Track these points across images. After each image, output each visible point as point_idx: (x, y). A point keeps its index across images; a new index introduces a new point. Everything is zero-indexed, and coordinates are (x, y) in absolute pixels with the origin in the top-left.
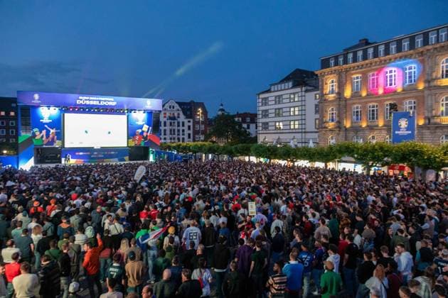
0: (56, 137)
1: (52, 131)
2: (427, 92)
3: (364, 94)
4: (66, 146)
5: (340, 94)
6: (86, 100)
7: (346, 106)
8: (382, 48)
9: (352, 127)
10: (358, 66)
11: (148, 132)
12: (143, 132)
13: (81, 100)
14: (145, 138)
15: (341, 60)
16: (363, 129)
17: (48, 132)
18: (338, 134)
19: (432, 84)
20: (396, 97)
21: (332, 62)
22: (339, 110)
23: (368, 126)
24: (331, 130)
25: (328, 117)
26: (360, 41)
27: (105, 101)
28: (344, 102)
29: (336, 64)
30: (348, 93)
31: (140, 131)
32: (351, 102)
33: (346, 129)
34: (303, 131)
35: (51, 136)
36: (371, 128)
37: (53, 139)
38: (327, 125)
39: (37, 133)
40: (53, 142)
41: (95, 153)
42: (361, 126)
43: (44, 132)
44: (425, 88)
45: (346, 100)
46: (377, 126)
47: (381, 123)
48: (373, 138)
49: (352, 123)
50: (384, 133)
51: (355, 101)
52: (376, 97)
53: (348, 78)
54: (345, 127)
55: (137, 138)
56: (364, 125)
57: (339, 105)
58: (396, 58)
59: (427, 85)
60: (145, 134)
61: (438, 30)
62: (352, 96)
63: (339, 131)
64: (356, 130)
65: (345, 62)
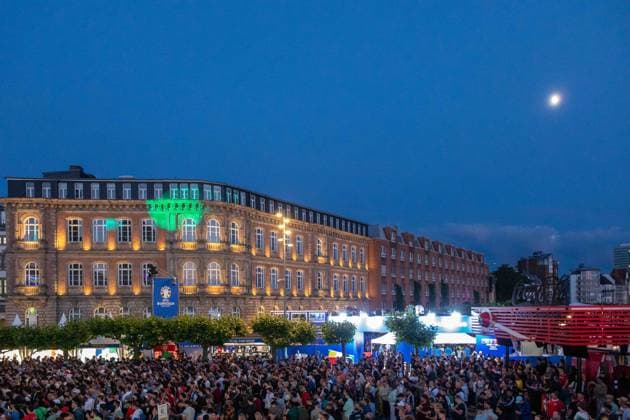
2: (169, 256)
3: (87, 247)
5: (47, 243)
7: (57, 262)
8: (111, 188)
9: (67, 294)
10: (77, 205)
15: (47, 189)
16: (86, 299)
18: (45, 305)
19: (175, 246)
20: (131, 256)
21: (30, 189)
22: (45, 267)
23: (93, 294)
24: (30, 299)
25: (24, 278)
28: (53, 256)
29: (38, 193)
30: (61, 242)
32: (66, 256)
33: (58, 298)
36: (98, 297)
38: (23, 291)
42: (82, 294)
44: (166, 249)
45: (57, 252)
46: (107, 294)
47: (112, 291)
48: (101, 310)
49: (67, 288)
50: (117, 304)
51: (72, 256)
52: (104, 254)
53: (60, 220)
54: (56, 294)
56: (88, 292)
57: (46, 260)
58: (131, 206)
59: (169, 246)
61: (179, 183)
62: (68, 249)
63: (47, 300)
64: (75, 299)
65: (55, 194)
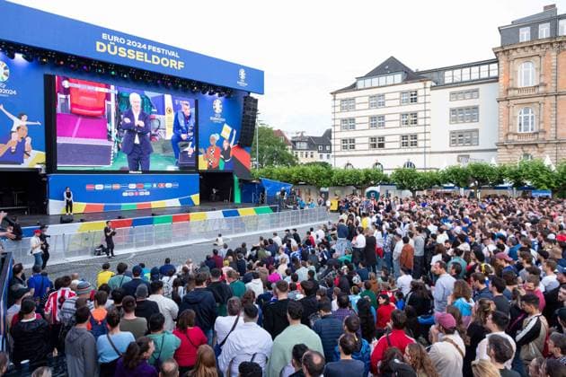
0: (28, 140)
1: (17, 122)
4: (61, 167)
5: (545, 85)
6: (119, 45)
7: (557, 105)
11: (230, 140)
12: (222, 139)
13: (106, 42)
14: (226, 153)
15: (544, 29)
18: (543, 150)
21: (525, 33)
22: (544, 111)
25: (516, 124)
26: (545, 8)
27: (161, 55)
28: (553, 98)
30: (560, 83)
31: (216, 137)
33: (559, 143)
34: (427, 150)
37: (21, 145)
40: (20, 152)
53: (562, 60)
54: (556, 139)
60: (225, 145)
63: (546, 145)
65: (556, 33)
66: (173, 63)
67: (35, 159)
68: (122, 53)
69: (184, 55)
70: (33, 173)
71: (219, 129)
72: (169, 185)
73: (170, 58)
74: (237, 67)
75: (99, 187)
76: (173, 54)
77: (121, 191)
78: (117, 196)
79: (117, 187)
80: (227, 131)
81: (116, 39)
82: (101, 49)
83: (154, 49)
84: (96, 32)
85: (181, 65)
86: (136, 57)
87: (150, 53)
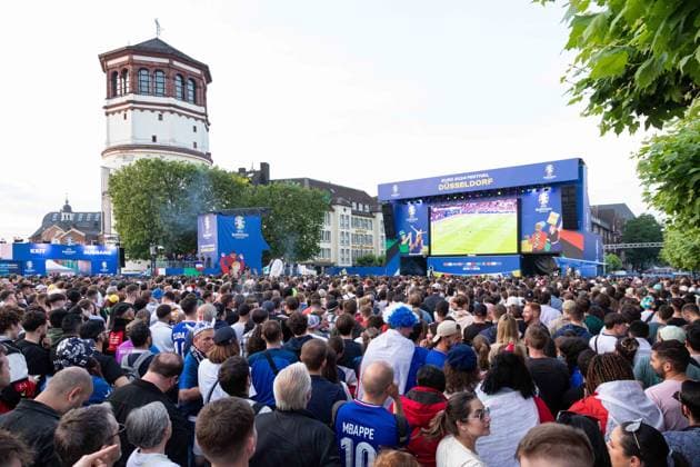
0: (422, 241)
1: (419, 233)
4: (433, 253)
6: (450, 183)
11: (557, 225)
12: (548, 225)
13: (443, 183)
14: (553, 237)
17: (414, 234)
27: (475, 180)
31: (542, 224)
35: (417, 240)
37: (419, 244)
39: (403, 237)
41: (469, 264)
43: (410, 234)
55: (538, 236)
60: (552, 230)
66: (484, 182)
67: (424, 250)
68: (452, 186)
69: (492, 173)
70: (421, 257)
71: (545, 216)
72: (494, 264)
73: (481, 179)
74: (544, 165)
75: (450, 264)
76: (484, 175)
77: (462, 267)
78: (459, 269)
79: (460, 264)
80: (554, 218)
81: (449, 180)
82: (442, 189)
83: (471, 177)
84: (437, 180)
85: (490, 181)
86: (461, 186)
87: (468, 181)
